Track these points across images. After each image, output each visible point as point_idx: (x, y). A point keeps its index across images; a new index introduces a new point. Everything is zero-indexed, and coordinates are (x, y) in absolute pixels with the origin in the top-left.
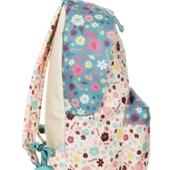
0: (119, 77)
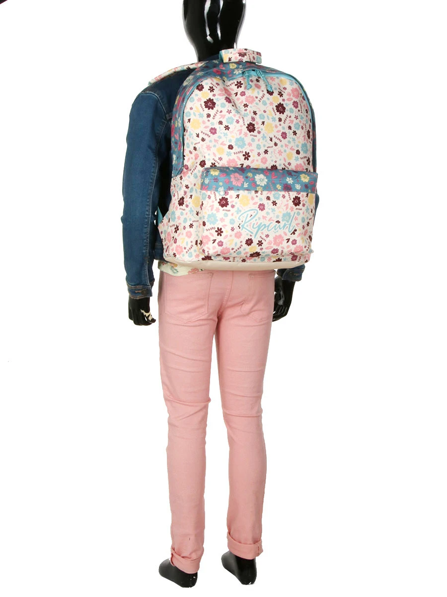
0: (198, 136)
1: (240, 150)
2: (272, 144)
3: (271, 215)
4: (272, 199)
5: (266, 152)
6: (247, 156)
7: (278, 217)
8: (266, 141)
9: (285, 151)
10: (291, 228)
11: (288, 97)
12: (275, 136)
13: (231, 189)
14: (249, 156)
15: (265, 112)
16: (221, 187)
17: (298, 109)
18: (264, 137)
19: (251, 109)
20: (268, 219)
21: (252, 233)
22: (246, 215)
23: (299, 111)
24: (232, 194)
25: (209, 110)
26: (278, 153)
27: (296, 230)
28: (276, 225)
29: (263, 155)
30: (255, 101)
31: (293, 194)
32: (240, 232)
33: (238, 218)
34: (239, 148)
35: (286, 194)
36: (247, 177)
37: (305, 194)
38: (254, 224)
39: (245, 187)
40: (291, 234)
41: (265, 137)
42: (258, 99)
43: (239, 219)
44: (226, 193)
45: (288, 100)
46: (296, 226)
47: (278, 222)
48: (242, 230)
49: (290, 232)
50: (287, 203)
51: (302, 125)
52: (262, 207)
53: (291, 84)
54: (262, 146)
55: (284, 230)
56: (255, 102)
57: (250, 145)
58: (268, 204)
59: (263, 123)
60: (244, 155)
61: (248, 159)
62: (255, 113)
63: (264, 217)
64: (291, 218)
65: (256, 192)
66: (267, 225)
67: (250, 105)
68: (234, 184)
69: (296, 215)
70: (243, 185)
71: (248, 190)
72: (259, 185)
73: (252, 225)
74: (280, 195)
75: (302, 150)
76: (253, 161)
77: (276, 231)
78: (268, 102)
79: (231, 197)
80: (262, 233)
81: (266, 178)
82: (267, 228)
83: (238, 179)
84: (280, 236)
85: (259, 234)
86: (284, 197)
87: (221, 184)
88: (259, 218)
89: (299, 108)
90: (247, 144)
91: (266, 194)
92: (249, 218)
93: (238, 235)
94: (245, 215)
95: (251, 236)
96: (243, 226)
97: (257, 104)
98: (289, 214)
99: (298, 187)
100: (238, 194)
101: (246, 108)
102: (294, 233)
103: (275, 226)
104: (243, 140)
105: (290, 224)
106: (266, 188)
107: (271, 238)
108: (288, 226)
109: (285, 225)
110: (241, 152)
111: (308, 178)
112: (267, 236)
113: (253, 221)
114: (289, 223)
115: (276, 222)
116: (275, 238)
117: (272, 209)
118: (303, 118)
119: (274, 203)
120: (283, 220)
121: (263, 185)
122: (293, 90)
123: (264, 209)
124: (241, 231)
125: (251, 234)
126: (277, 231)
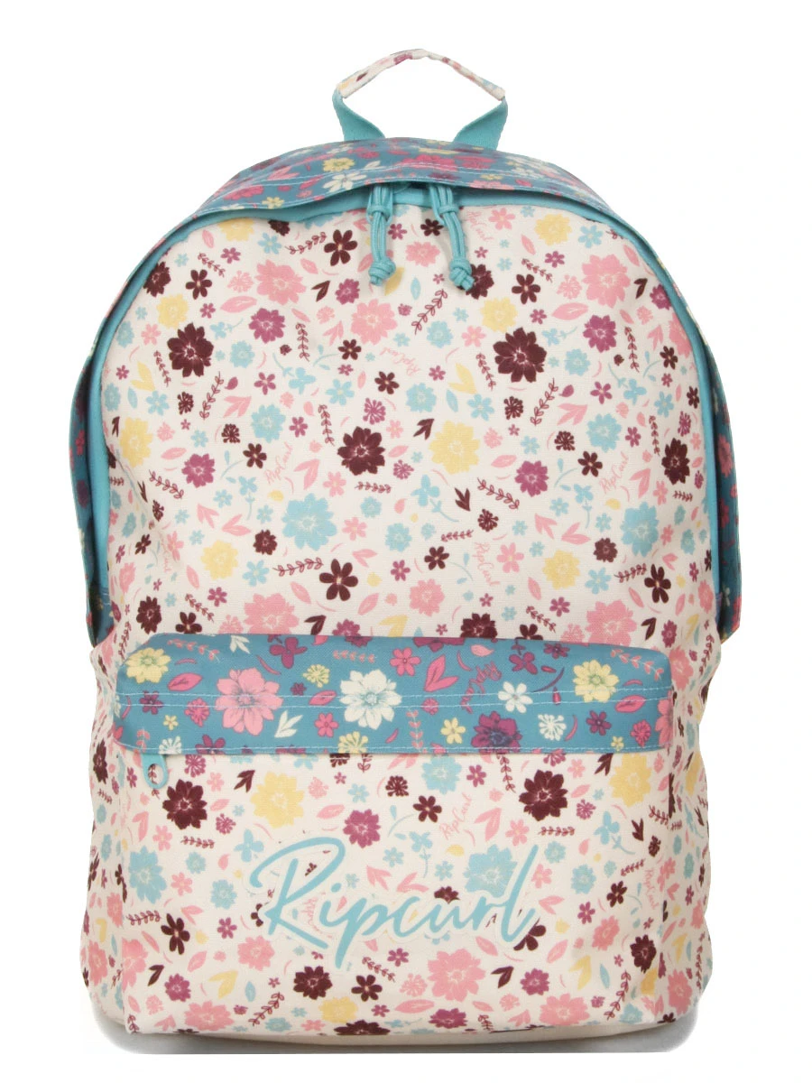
1: (308, 553)
2: (470, 519)
3: (412, 862)
4: (417, 789)
5: (436, 558)
6: (340, 581)
7: (444, 870)
8: (437, 509)
9: (537, 549)
10: (515, 922)
11: (563, 300)
12: (483, 485)
13: (214, 745)
14: (354, 582)
15: (437, 374)
16: (172, 735)
17: (612, 352)
18: (427, 492)
19: (369, 364)
20: (394, 881)
21: (324, 946)
22: (286, 867)
23: (618, 360)
24: (220, 771)
25: (187, 380)
26: (500, 559)
27: (539, 930)
28: (438, 908)
29: (420, 573)
30: (393, 325)
31: (525, 766)
32: (260, 938)
33: (247, 877)
34: (300, 544)
35: (491, 765)
36: (299, 689)
37: (591, 760)
38: (327, 906)
39: (279, 734)
40: (518, 947)
41: (436, 492)
42: (413, 317)
43: (255, 881)
44: (196, 765)
45: (562, 313)
46: (538, 908)
47: (447, 894)
48: (271, 931)
49: (507, 938)
50: (492, 805)
51: (633, 423)
52: (363, 828)
53: (589, 239)
54: (416, 533)
55: (482, 931)
56: (392, 333)
57: (355, 528)
58: (397, 816)
59: (426, 426)
60: (324, 578)
61: (346, 596)
62: (387, 383)
63: (375, 875)
64: (517, 871)
65: (339, 758)
66: (391, 910)
67: (366, 348)
68: (230, 721)
69: (540, 859)
70: (271, 725)
71: (295, 752)
72: (354, 726)
73: (317, 911)
74: (459, 768)
75: (626, 539)
76: (371, 602)
77: (438, 935)
78: (458, 329)
79: (217, 782)
80: (373, 945)
81: (397, 691)
82: (391, 922)
83: (253, 701)
84: (462, 958)
85: (358, 947)
86: (477, 776)
87: (171, 722)
88: (352, 880)
89: (621, 346)
90: (340, 525)
91: (384, 767)
92: (300, 880)
93: (257, 954)
94: (282, 865)
95: (317, 956)
96: (274, 914)
97: (402, 340)
98: (502, 860)
99: (552, 727)
100: (246, 767)
101: (350, 360)
102: (530, 942)
103: (433, 916)
104: (319, 508)
105: (509, 905)
106: (390, 739)
107: (418, 965)
108: (500, 912)
109: (482, 908)
110: (310, 563)
111: (614, 680)
112: (399, 956)
113: (323, 892)
114: (506, 896)
115: (439, 894)
116: (441, 965)
117: (413, 835)
118: (642, 391)
119: (428, 809)
120: (471, 887)
121: (375, 724)
122: (592, 269)
123: (376, 837)
124: (267, 937)
125: (319, 950)
126: (446, 937)
